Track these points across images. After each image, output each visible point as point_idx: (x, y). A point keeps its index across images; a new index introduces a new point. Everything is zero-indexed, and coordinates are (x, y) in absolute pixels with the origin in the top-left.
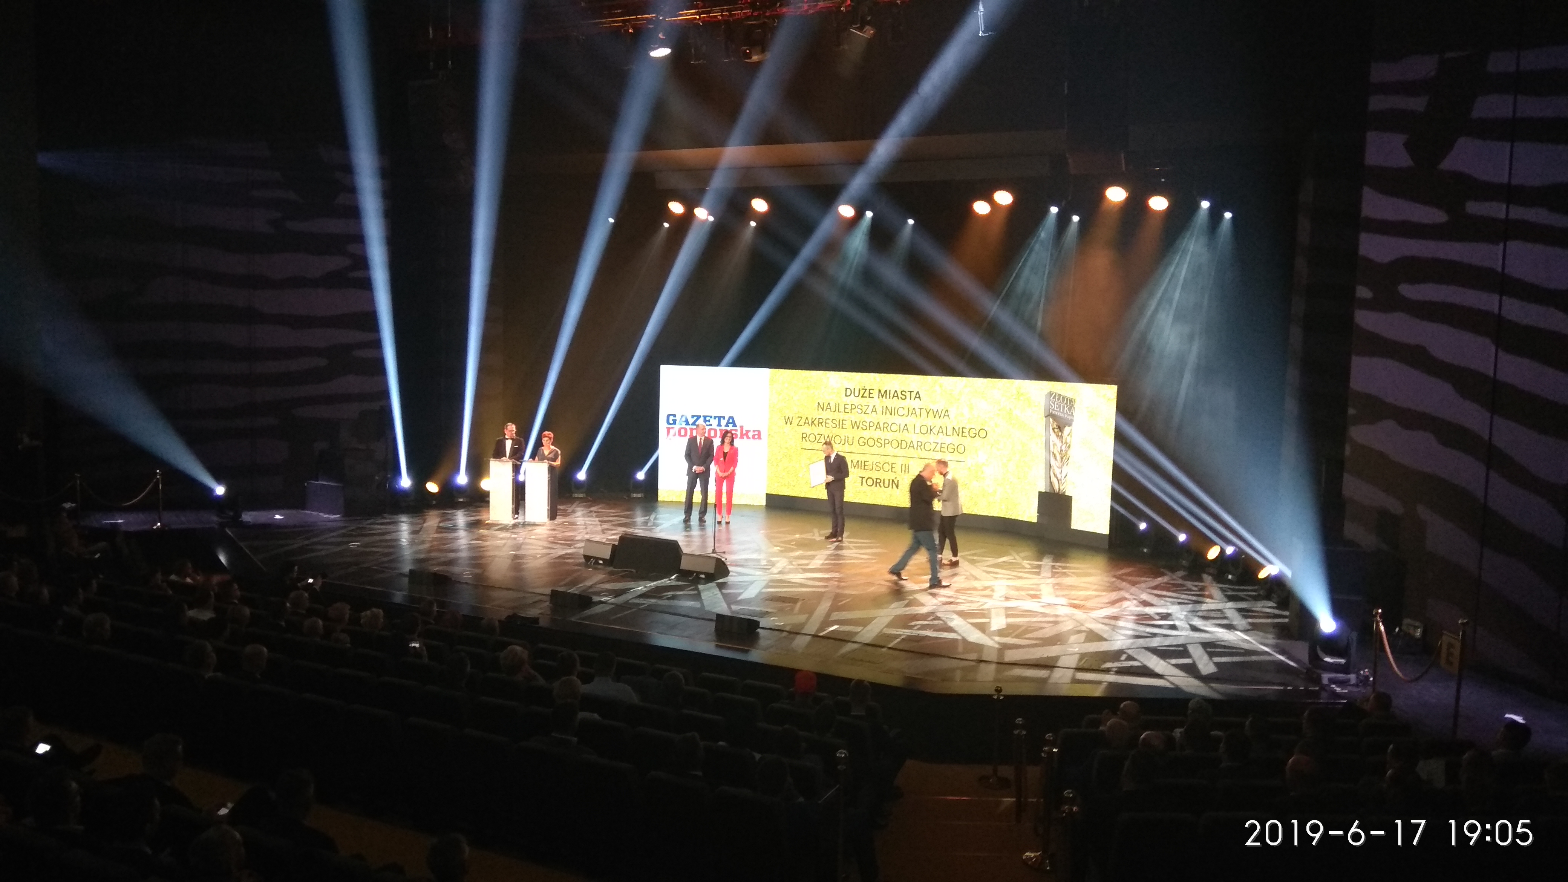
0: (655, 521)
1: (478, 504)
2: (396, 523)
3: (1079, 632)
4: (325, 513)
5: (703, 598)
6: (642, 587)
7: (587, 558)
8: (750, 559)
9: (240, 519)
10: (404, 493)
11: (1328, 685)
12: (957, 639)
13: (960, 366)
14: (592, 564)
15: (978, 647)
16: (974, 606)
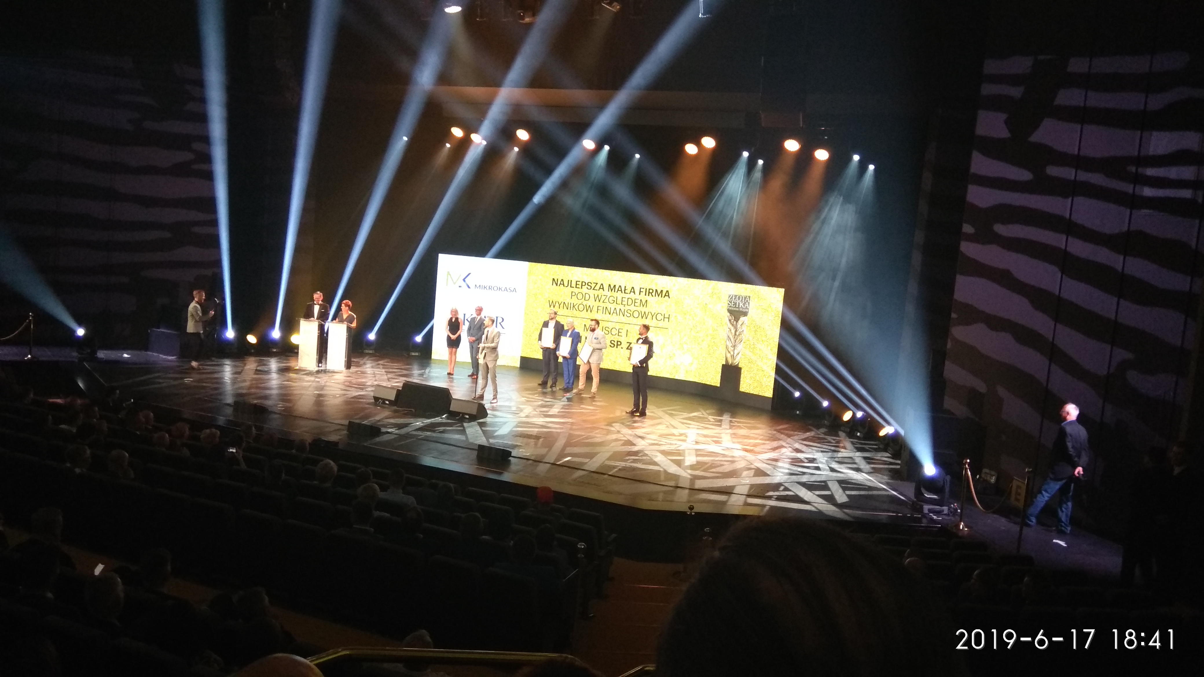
0: (429, 374)
1: (287, 354)
2: (222, 365)
3: (750, 469)
4: (165, 355)
5: (467, 433)
6: (420, 423)
7: (376, 399)
8: (504, 405)
9: (96, 356)
10: (228, 342)
11: (928, 514)
12: (660, 471)
13: (671, 267)
14: (380, 403)
15: (676, 477)
16: (673, 447)
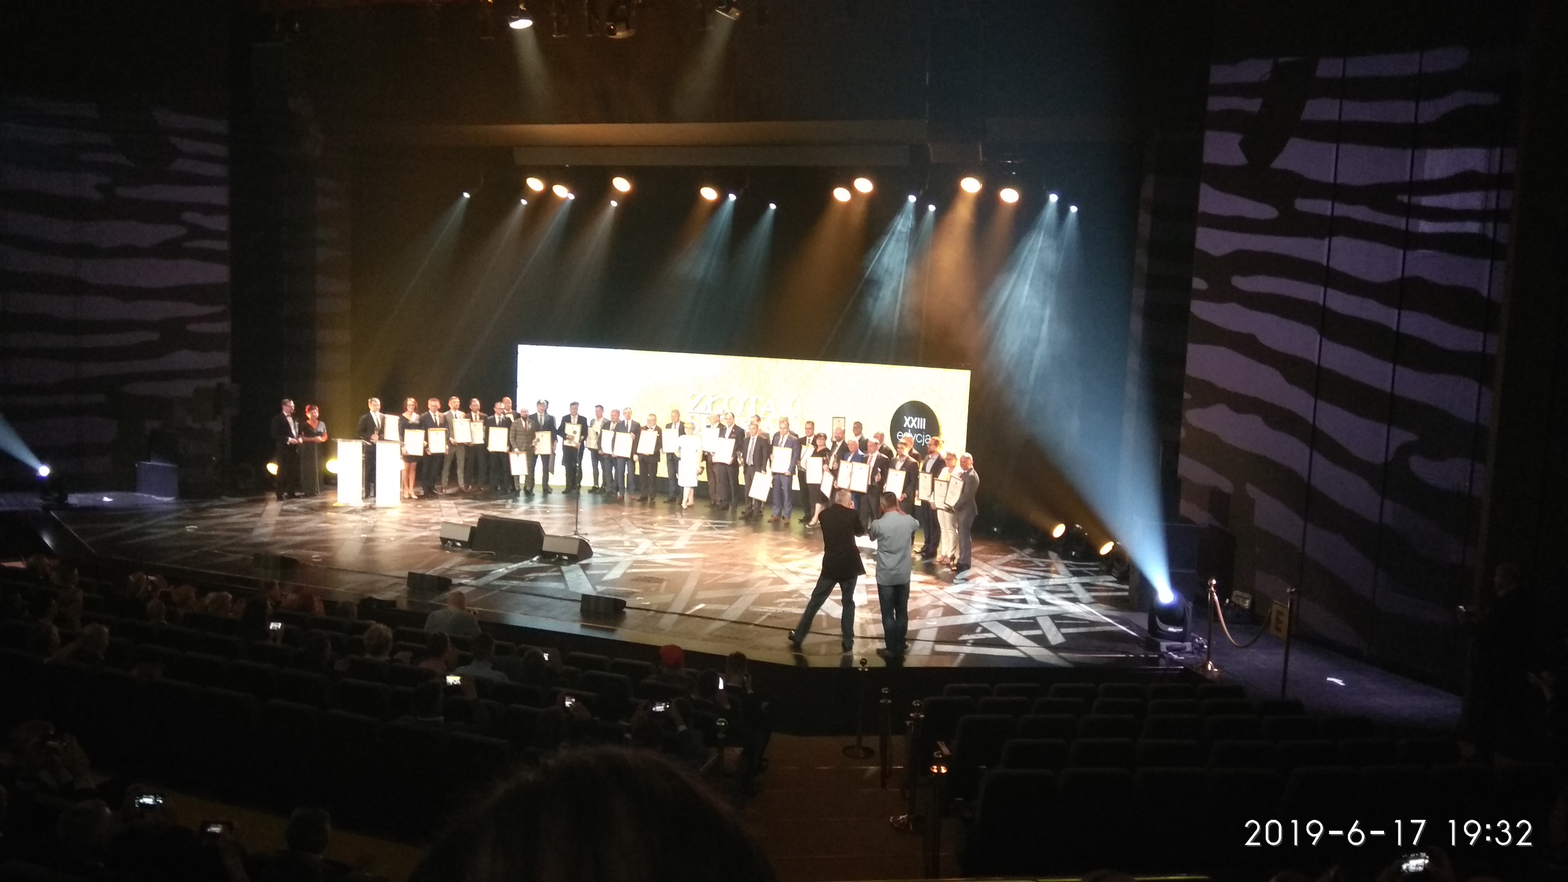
0: (514, 504)
3: (935, 607)
4: (159, 495)
5: (567, 579)
6: (504, 569)
7: (444, 540)
8: (614, 540)
9: (66, 501)
11: (1166, 653)
14: (450, 546)
